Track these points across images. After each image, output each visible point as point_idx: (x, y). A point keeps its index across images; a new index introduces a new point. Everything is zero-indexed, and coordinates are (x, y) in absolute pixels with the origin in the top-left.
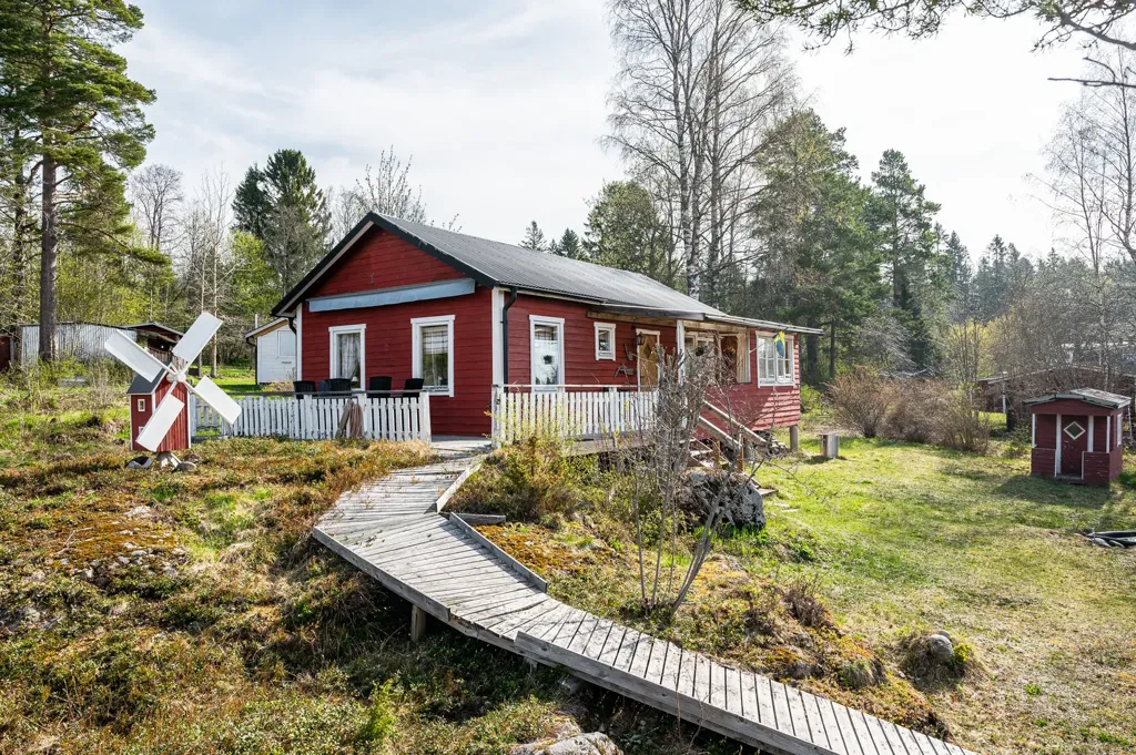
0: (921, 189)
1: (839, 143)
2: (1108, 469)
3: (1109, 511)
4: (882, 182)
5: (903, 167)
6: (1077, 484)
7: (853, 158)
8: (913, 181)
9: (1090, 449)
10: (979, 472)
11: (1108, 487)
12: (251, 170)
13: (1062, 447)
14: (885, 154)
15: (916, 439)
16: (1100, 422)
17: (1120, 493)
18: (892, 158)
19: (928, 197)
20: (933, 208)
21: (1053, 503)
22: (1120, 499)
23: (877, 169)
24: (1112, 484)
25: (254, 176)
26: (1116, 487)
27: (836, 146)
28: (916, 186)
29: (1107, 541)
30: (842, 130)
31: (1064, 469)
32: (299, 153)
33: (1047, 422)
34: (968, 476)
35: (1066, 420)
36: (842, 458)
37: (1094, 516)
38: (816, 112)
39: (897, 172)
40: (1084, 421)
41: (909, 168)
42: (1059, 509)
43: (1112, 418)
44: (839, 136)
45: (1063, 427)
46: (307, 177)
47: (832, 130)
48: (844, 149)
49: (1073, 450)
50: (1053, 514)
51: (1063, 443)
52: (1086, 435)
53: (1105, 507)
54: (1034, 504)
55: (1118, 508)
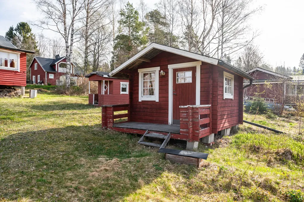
2: (103, 100)
12: (11, 27)
25: (11, 29)
32: (26, 23)
46: (29, 30)
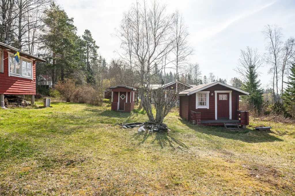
0: (95, 42)
1: (72, 22)
2: (130, 107)
3: (129, 118)
4: (85, 37)
5: (90, 35)
6: (123, 112)
7: (76, 27)
8: (93, 40)
9: (127, 102)
10: (96, 110)
11: (130, 112)
13: (120, 102)
14: (86, 30)
15: (82, 102)
16: (129, 93)
17: (133, 114)
18: (87, 32)
19: (96, 44)
20: (98, 47)
21: (115, 117)
22: (133, 115)
23: (84, 34)
24: (131, 112)
26: (132, 112)
27: (71, 23)
28: (93, 41)
29: (127, 126)
30: (73, 19)
31: (120, 108)
33: (116, 94)
34: (92, 111)
35: (121, 93)
36: (51, 107)
37: (125, 120)
38: (65, 11)
39: (89, 36)
40: (125, 93)
41: (92, 35)
42: (115, 118)
43: (132, 92)
44: (72, 20)
45: (120, 96)
47: (70, 18)
48: (73, 24)
49: (122, 102)
50: (113, 120)
51: (120, 101)
52: (126, 98)
53: (128, 117)
54: (108, 117)
55: (132, 117)
